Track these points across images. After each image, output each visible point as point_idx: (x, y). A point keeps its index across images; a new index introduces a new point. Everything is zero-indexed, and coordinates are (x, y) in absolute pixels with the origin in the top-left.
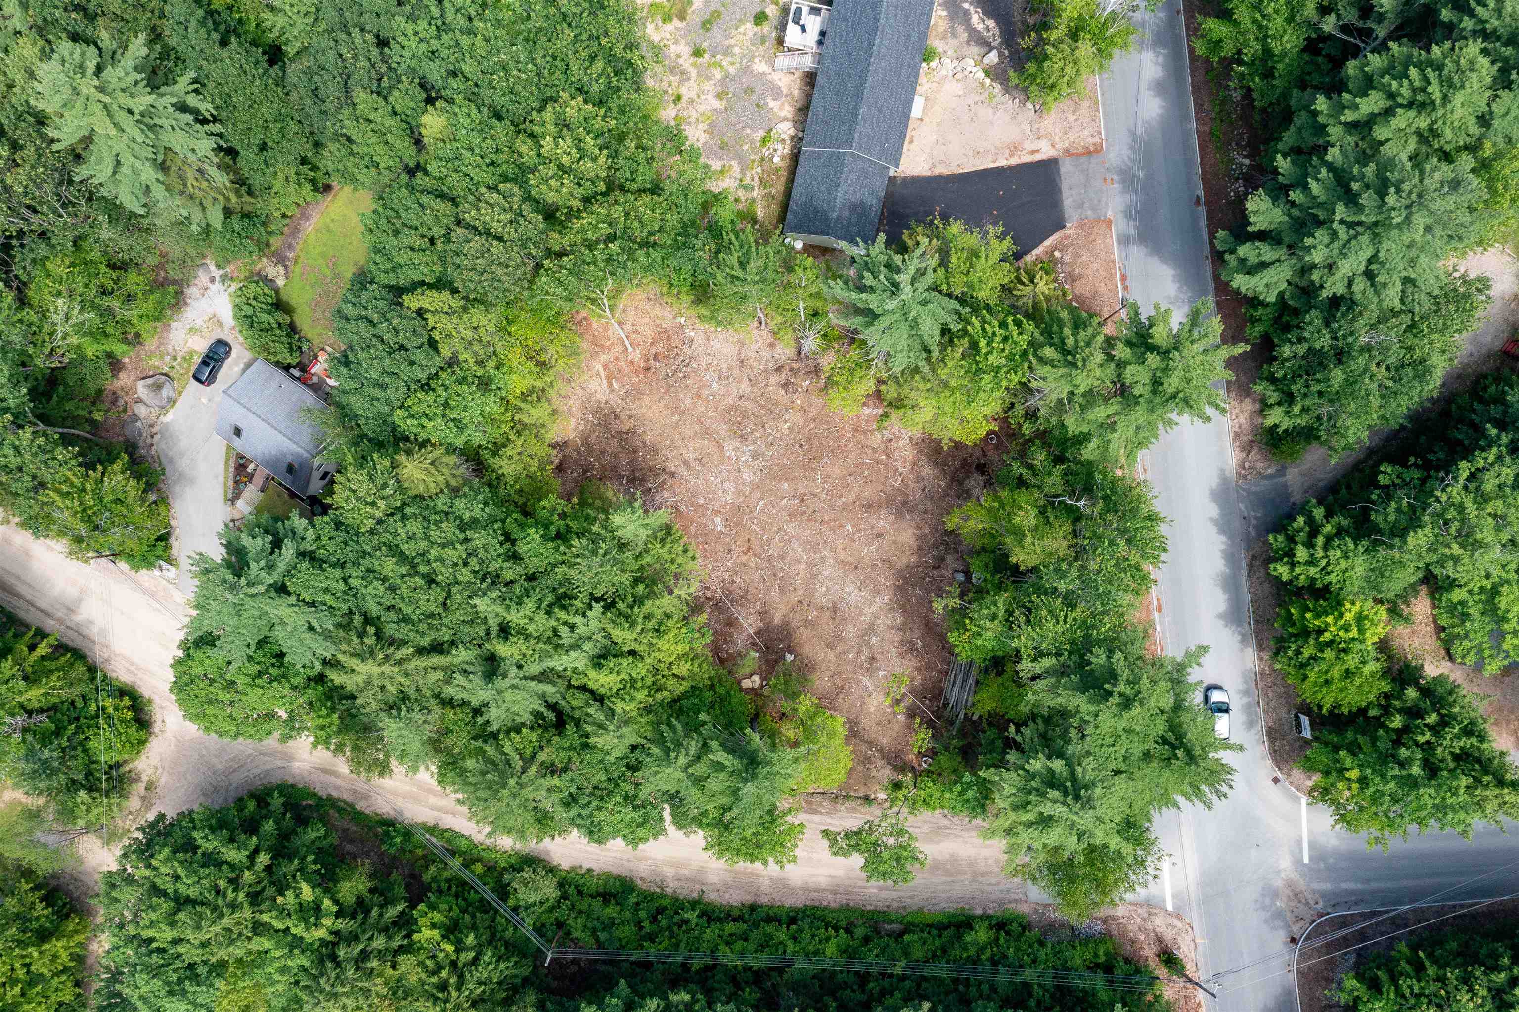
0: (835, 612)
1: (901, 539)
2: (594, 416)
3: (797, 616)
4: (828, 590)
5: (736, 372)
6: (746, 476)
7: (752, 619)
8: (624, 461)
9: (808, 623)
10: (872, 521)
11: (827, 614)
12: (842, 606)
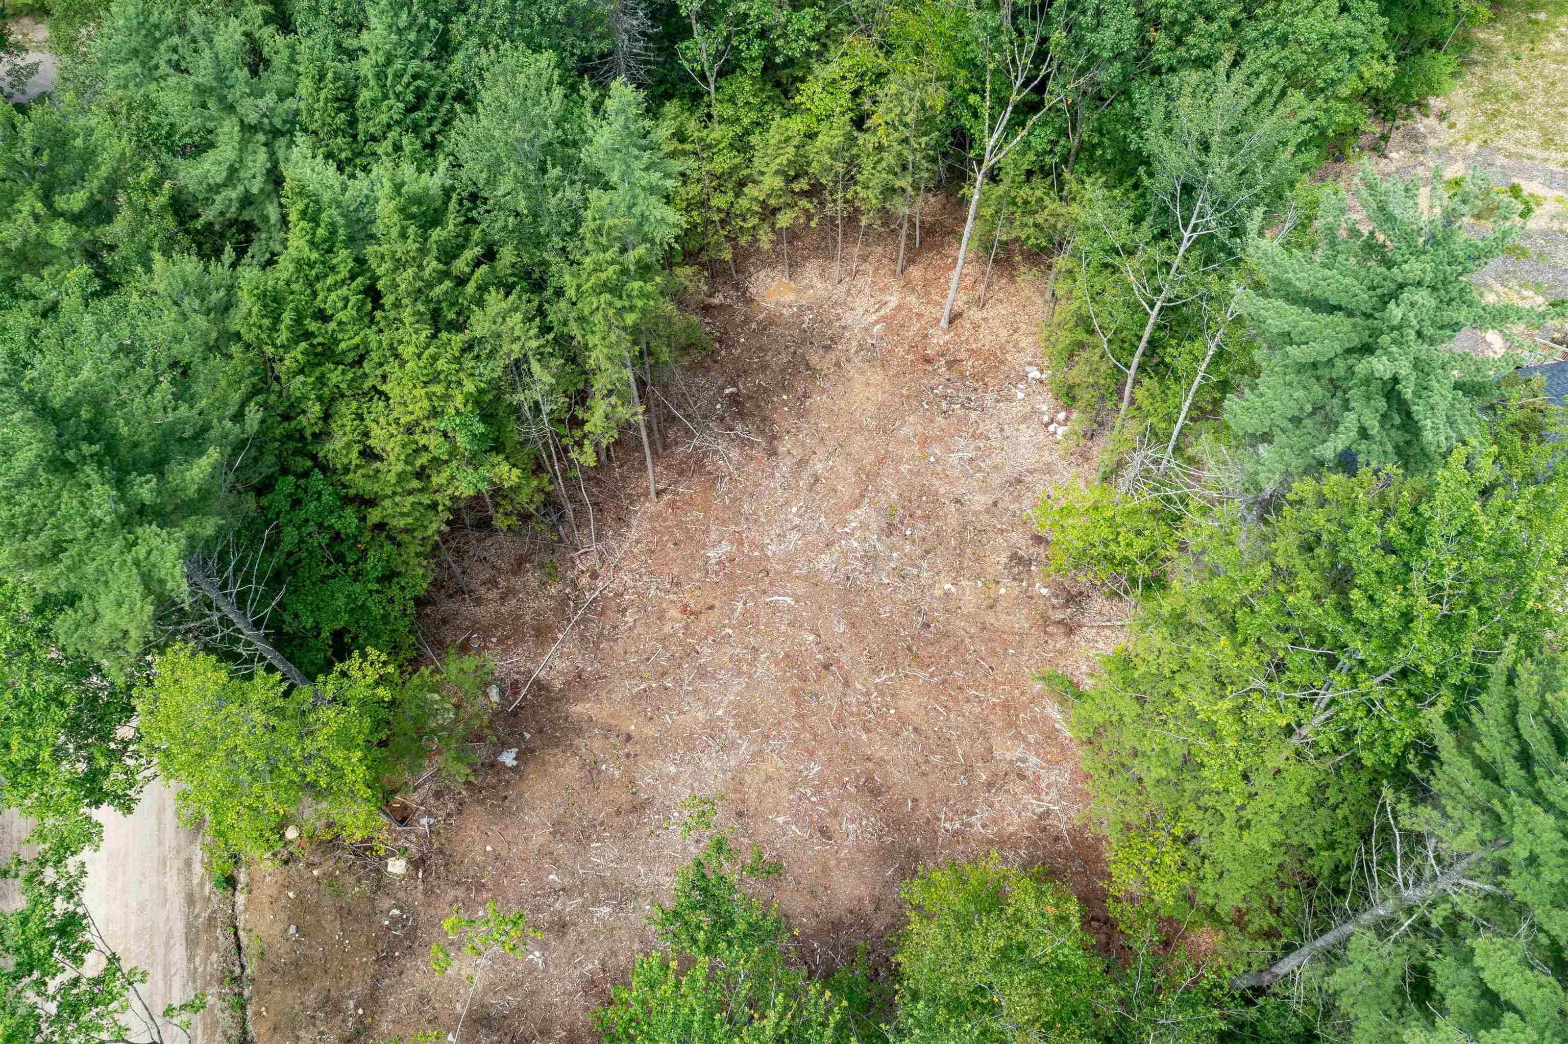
0: (634, 809)
1: (837, 876)
2: (814, 320)
3: (597, 744)
4: (674, 779)
5: (997, 479)
6: (825, 561)
7: (561, 665)
8: (761, 380)
9: (592, 769)
10: (850, 809)
11: (624, 798)
12: (652, 816)
